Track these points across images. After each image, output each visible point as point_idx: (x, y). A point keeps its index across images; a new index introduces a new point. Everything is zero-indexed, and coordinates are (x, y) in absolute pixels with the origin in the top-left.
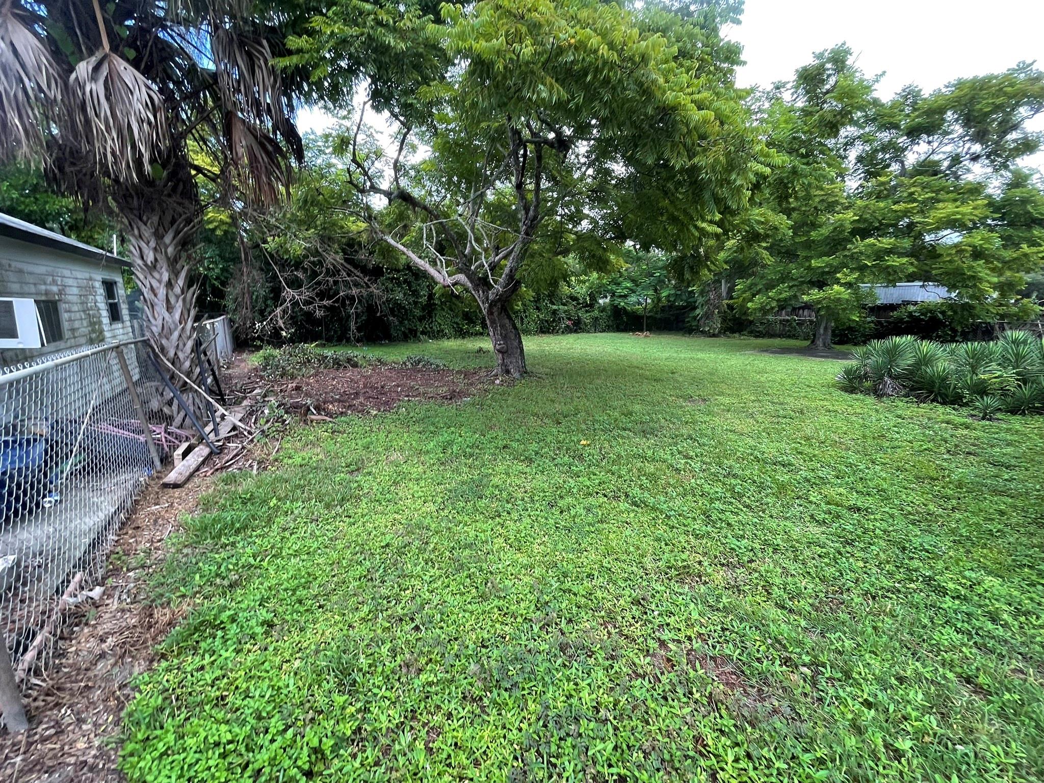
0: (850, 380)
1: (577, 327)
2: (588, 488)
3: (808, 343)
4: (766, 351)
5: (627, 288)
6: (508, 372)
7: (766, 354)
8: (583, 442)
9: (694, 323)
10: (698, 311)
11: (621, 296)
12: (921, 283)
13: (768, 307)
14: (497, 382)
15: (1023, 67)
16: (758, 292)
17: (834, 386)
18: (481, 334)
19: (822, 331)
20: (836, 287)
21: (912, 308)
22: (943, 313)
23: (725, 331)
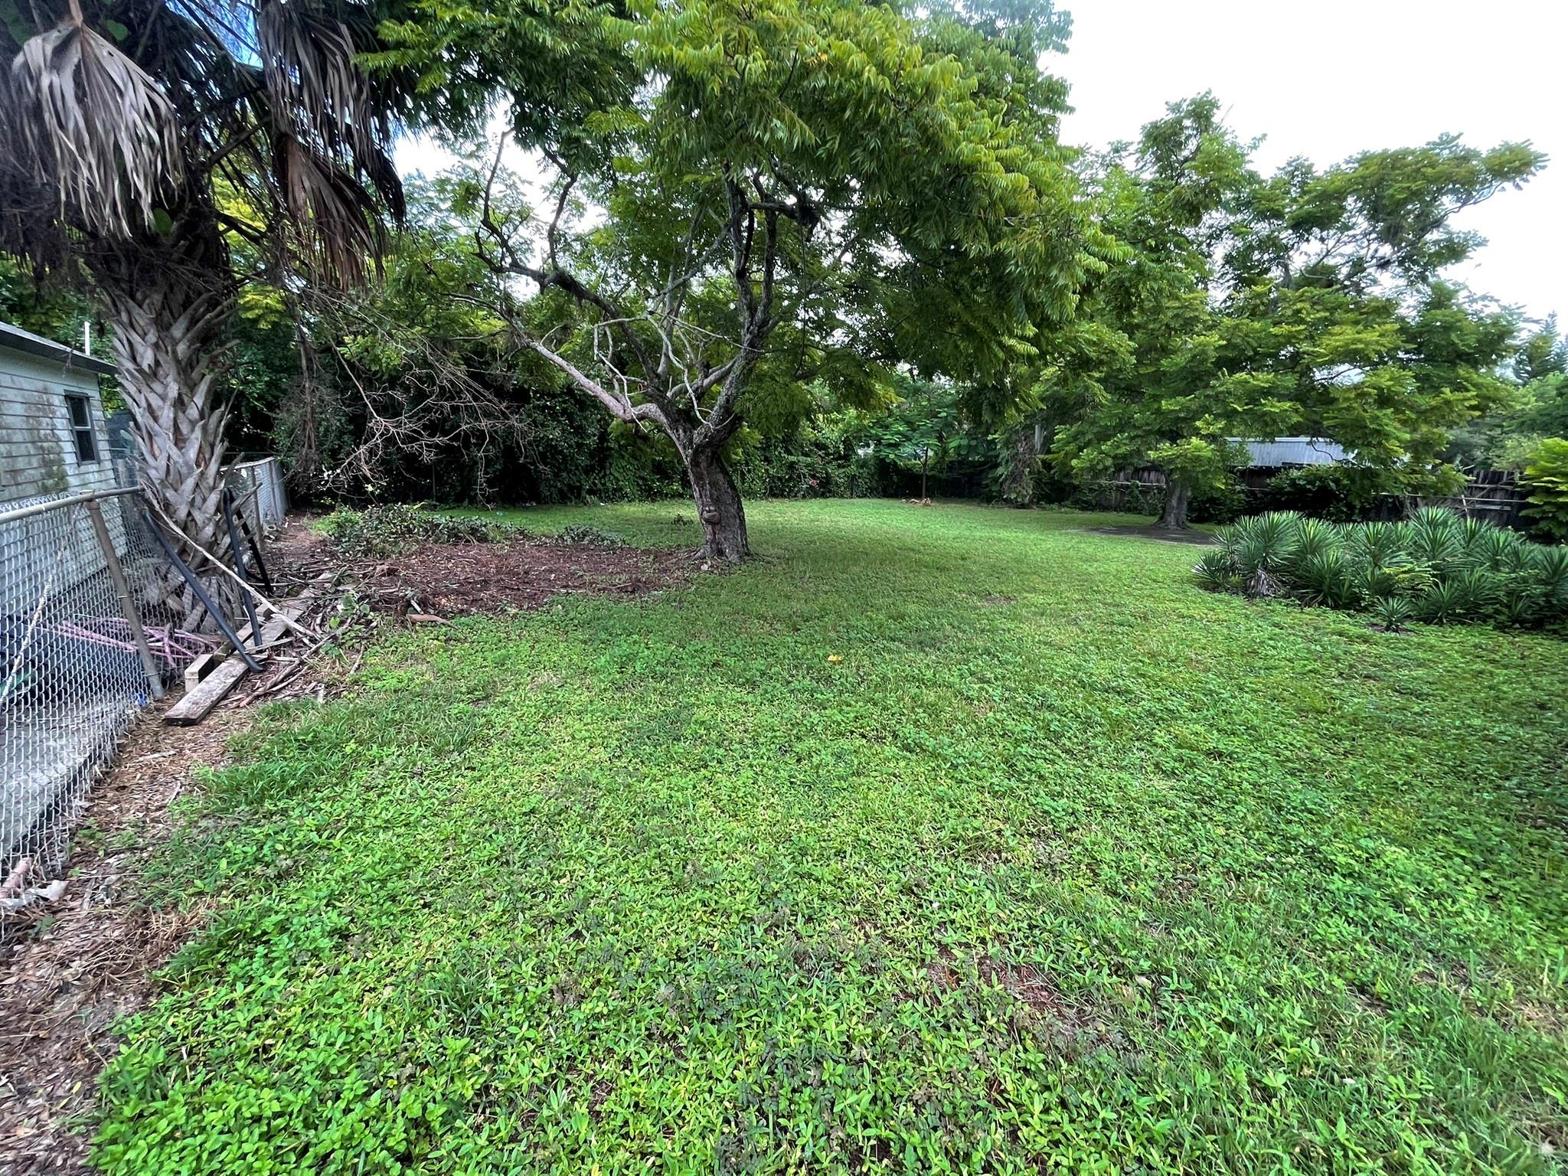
0: (1212, 573)
1: (825, 489)
2: (839, 724)
3: (1154, 520)
4: (1096, 530)
5: (898, 433)
6: (721, 553)
7: (1097, 534)
8: (832, 658)
9: (995, 488)
10: (1000, 470)
11: (890, 445)
12: (1308, 439)
13: (1100, 467)
14: (705, 567)
15: (1447, 141)
16: (1087, 445)
17: (1189, 581)
18: (681, 496)
19: (1174, 502)
20: (1194, 440)
21: (1295, 473)
22: (1337, 481)
23: (1039, 500)
